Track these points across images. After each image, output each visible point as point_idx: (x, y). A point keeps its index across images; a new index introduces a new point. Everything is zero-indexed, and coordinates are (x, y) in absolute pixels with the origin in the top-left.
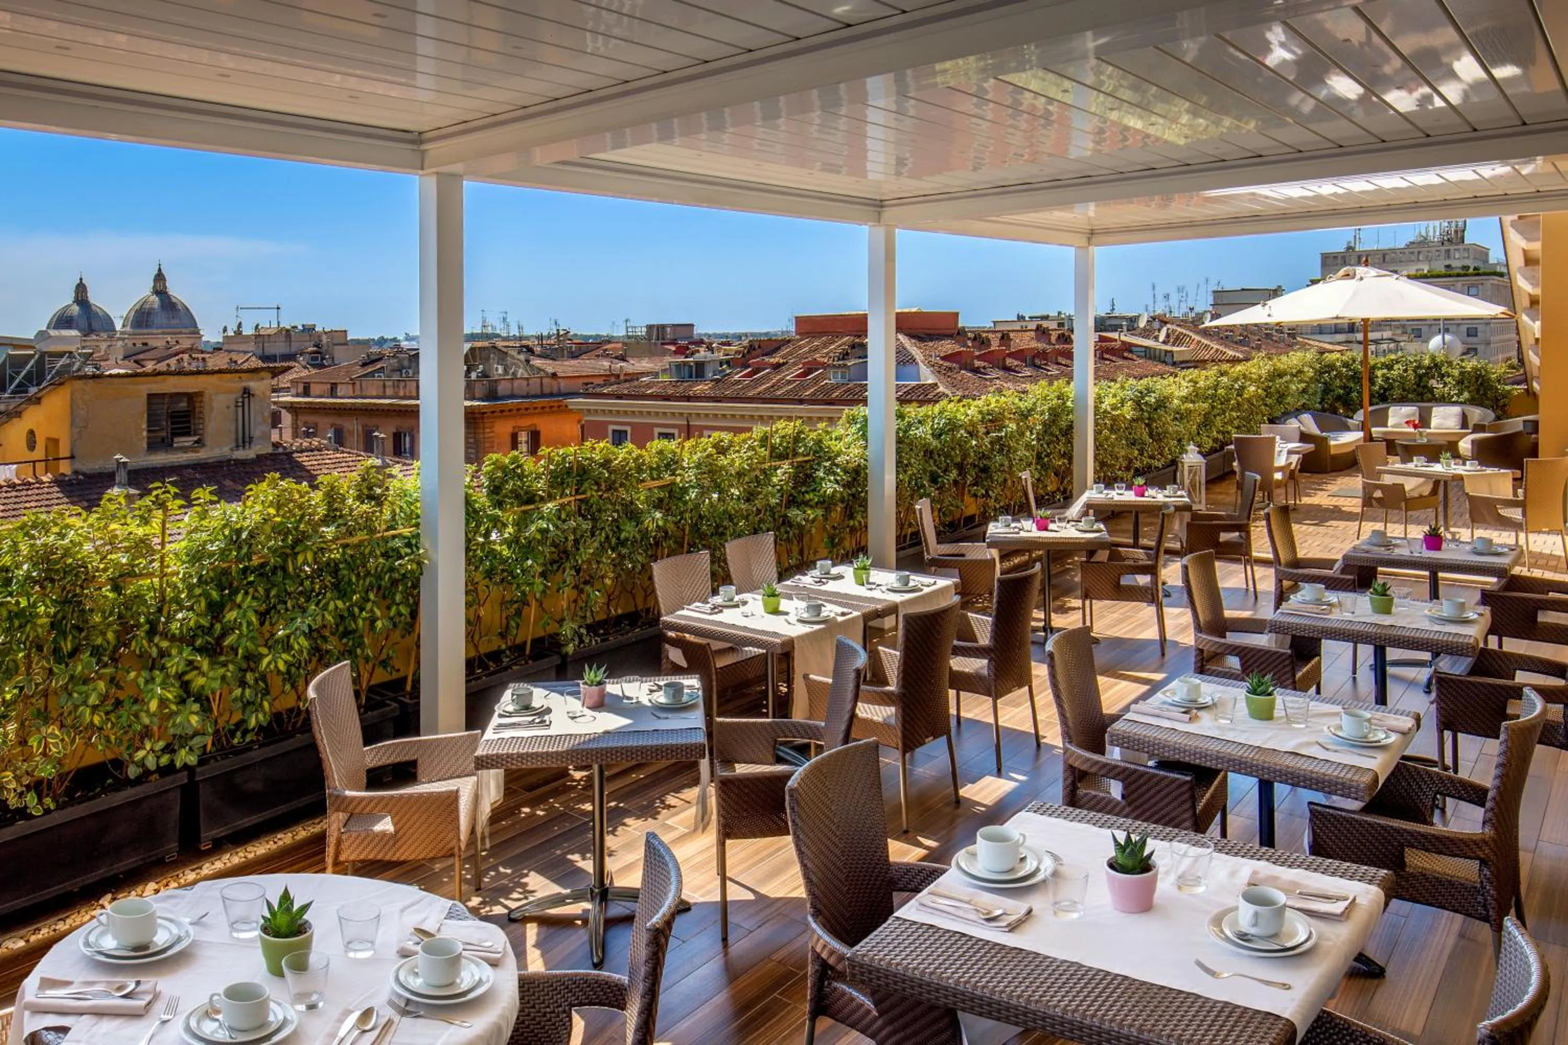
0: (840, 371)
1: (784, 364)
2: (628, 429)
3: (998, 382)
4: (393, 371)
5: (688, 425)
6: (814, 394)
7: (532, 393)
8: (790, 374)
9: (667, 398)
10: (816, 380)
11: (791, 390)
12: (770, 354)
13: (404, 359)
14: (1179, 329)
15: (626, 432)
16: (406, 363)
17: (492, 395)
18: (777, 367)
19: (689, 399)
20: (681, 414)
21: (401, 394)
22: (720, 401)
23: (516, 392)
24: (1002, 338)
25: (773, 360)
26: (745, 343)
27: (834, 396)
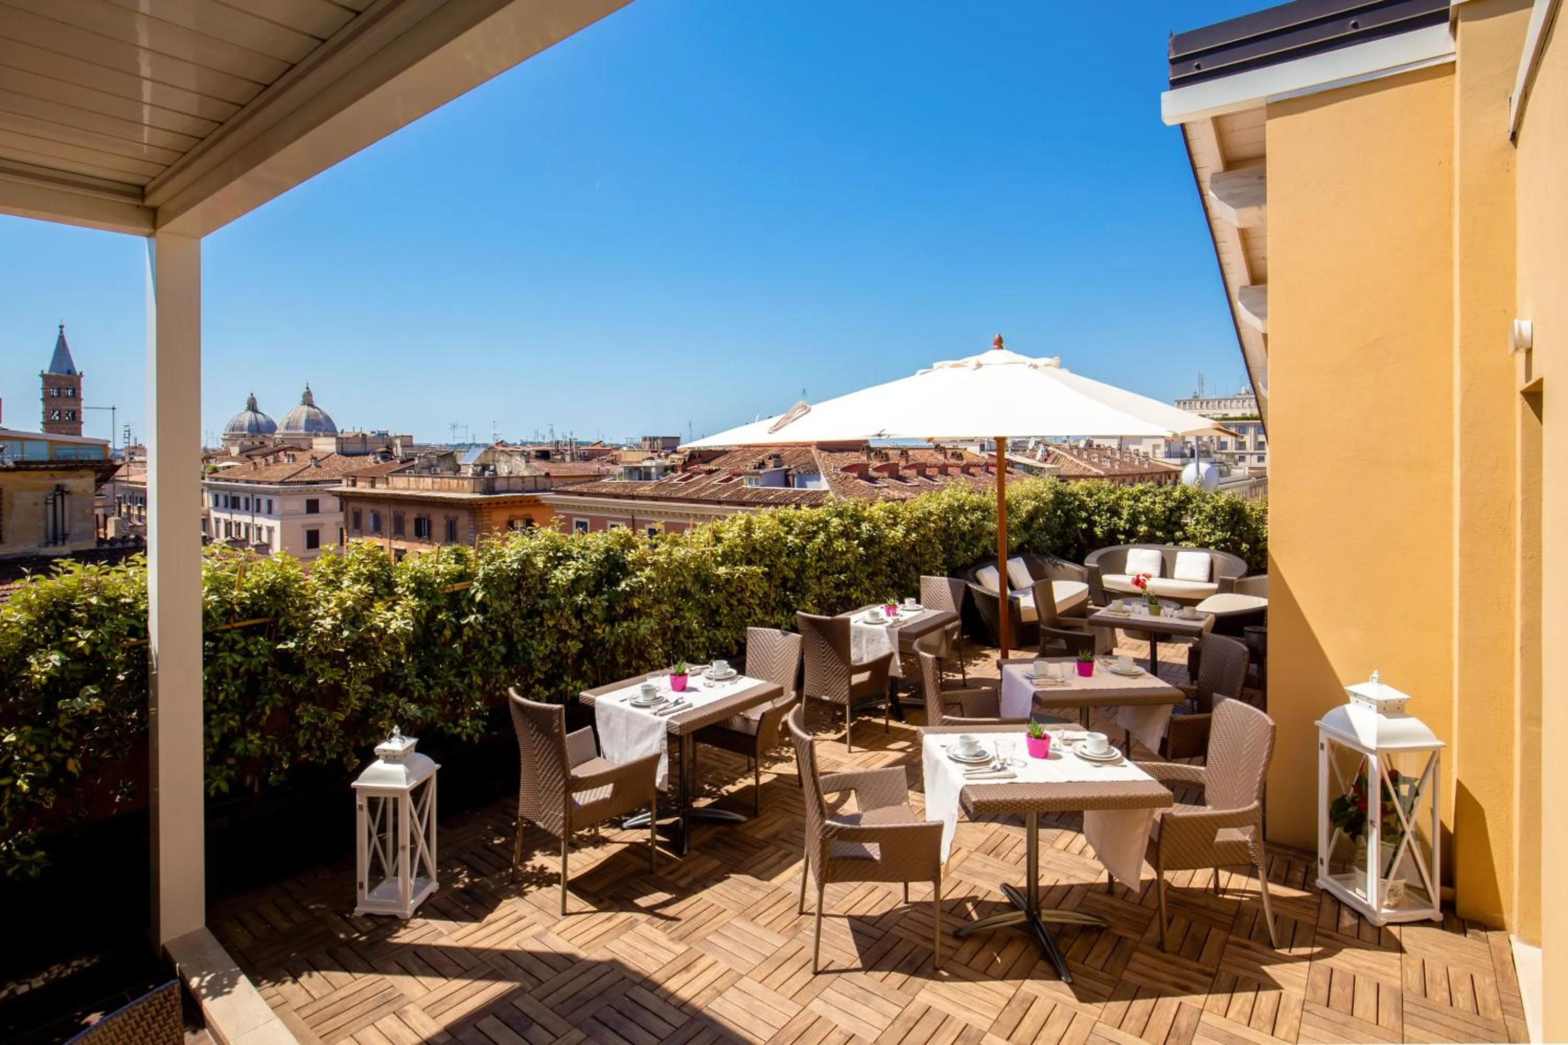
0: (754, 477)
1: (716, 470)
2: (588, 521)
3: (886, 490)
4: (423, 468)
5: (633, 520)
6: (730, 496)
7: (527, 489)
8: (716, 479)
9: (617, 496)
10: (736, 484)
11: (713, 493)
12: (707, 462)
13: (433, 459)
14: (1058, 451)
15: (586, 523)
16: (435, 462)
17: (490, 489)
18: (710, 472)
19: (633, 497)
20: (627, 510)
21: (421, 487)
22: (657, 500)
23: (512, 488)
24: (902, 454)
25: (707, 467)
26: (687, 453)
27: (745, 498)
